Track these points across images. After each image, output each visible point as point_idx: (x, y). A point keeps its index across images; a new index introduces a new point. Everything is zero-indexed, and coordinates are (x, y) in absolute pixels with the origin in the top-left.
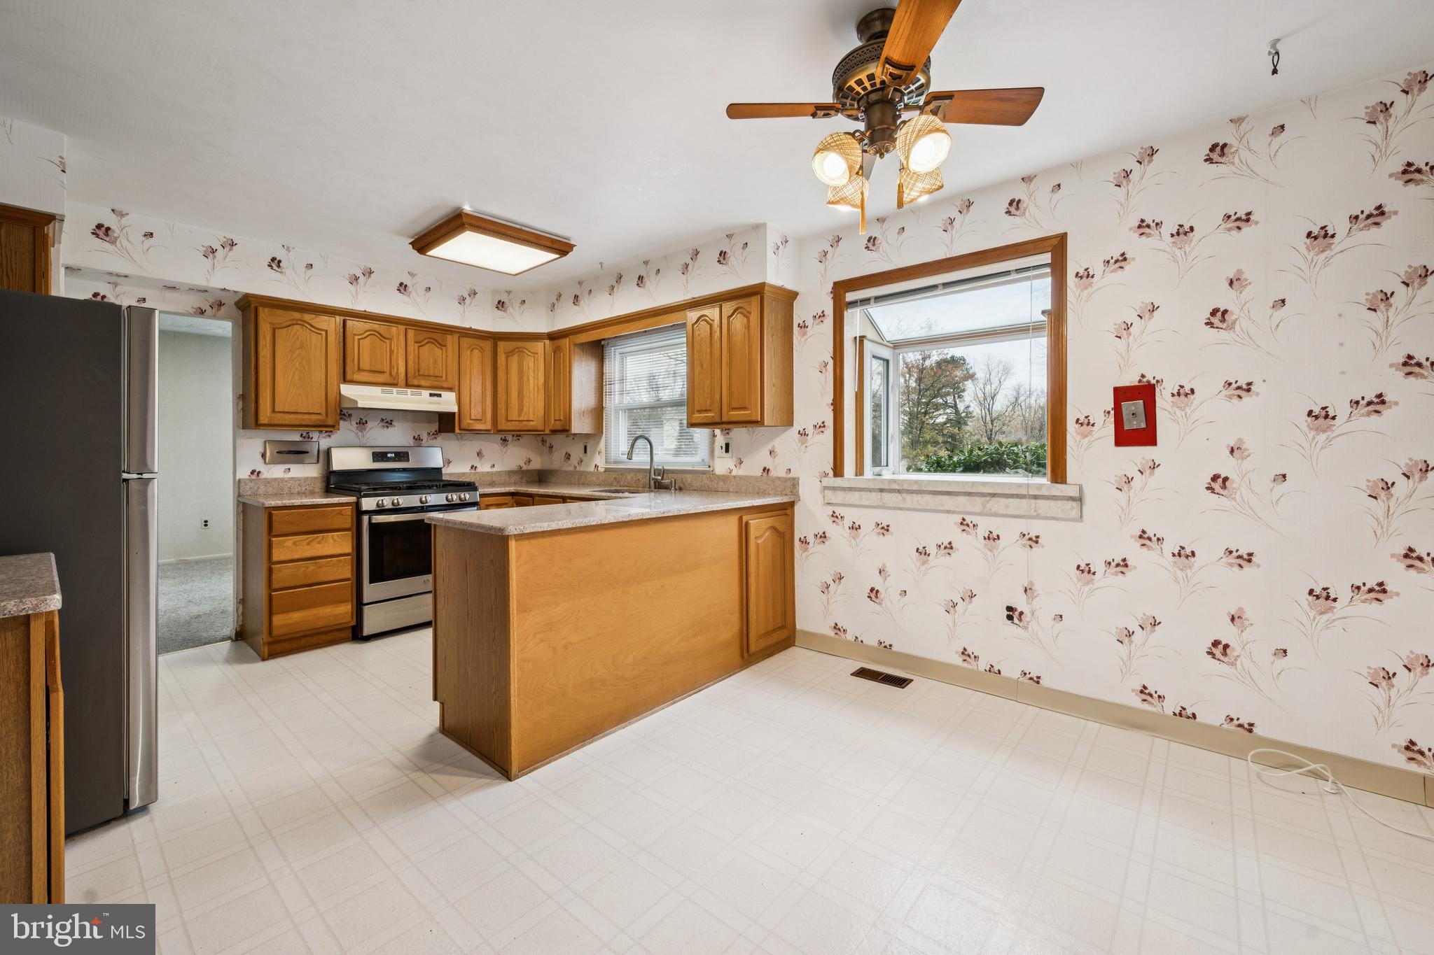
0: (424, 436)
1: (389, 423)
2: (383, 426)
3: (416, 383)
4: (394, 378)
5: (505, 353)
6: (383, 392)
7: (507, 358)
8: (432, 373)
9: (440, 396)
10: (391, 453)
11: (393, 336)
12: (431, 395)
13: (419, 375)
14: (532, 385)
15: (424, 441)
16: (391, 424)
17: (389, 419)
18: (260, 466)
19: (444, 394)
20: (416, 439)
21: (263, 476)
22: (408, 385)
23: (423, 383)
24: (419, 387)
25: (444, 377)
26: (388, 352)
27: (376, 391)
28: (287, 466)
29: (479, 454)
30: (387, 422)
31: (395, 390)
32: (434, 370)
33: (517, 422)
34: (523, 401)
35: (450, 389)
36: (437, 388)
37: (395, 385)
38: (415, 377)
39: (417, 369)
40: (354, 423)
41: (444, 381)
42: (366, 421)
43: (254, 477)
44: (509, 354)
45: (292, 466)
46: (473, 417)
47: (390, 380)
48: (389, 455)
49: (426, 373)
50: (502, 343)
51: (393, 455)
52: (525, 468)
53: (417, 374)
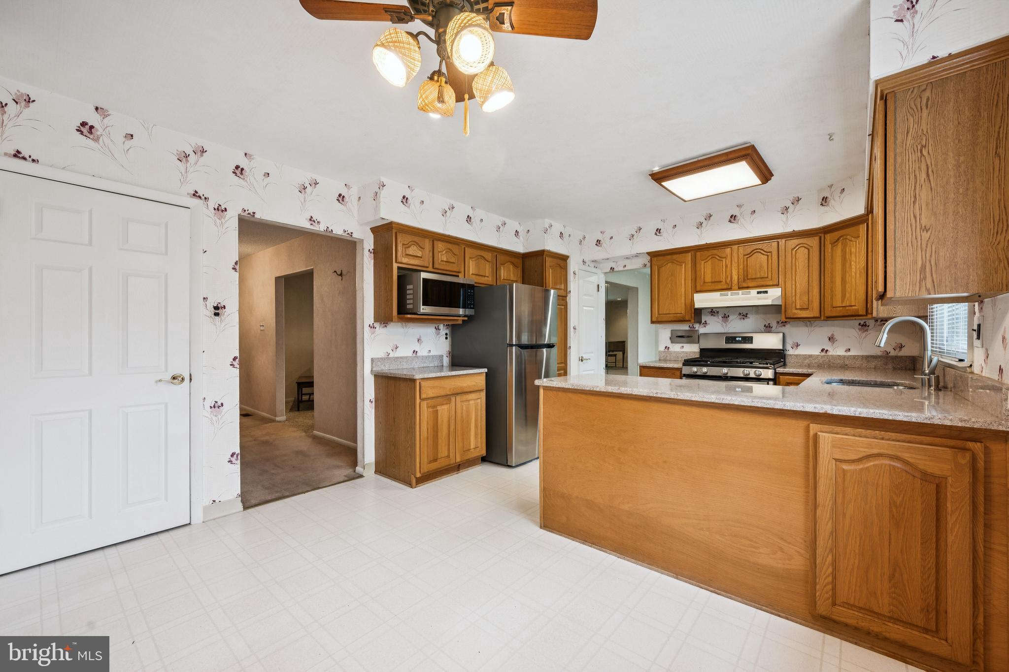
0: (774, 324)
1: (744, 316)
2: (741, 319)
3: (745, 285)
4: (728, 284)
5: (831, 244)
6: (721, 295)
7: (832, 249)
8: (758, 276)
9: (766, 292)
10: (739, 337)
11: (727, 255)
12: (758, 293)
13: (748, 279)
14: (853, 270)
15: (773, 329)
16: (746, 316)
17: (744, 313)
18: (669, 344)
19: (770, 290)
20: (767, 327)
21: (670, 350)
22: (740, 288)
23: (751, 284)
24: (748, 288)
25: (770, 277)
26: (724, 267)
27: (716, 295)
28: (682, 345)
29: (831, 339)
30: (743, 315)
31: (729, 293)
32: (760, 272)
33: (841, 308)
34: (845, 286)
35: (777, 285)
36: (762, 285)
37: (730, 289)
38: (744, 281)
39: (746, 275)
40: (720, 317)
41: (769, 280)
42: (728, 316)
43: (666, 350)
44: (834, 243)
45: (684, 345)
46: (797, 308)
47: (725, 287)
48: (737, 339)
49: (754, 277)
50: (829, 235)
51: (740, 339)
52: (893, 353)
53: (746, 278)
